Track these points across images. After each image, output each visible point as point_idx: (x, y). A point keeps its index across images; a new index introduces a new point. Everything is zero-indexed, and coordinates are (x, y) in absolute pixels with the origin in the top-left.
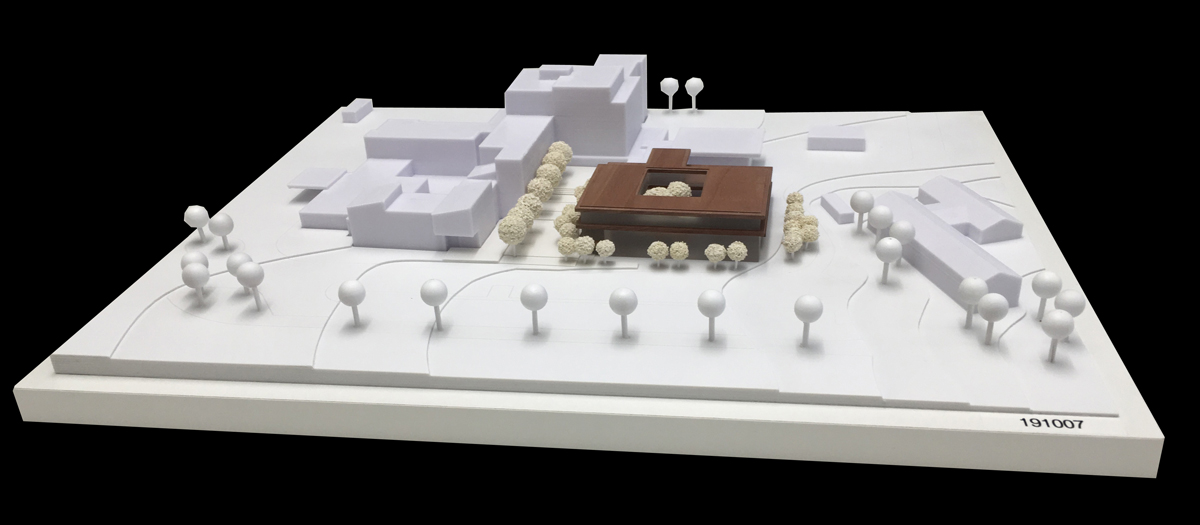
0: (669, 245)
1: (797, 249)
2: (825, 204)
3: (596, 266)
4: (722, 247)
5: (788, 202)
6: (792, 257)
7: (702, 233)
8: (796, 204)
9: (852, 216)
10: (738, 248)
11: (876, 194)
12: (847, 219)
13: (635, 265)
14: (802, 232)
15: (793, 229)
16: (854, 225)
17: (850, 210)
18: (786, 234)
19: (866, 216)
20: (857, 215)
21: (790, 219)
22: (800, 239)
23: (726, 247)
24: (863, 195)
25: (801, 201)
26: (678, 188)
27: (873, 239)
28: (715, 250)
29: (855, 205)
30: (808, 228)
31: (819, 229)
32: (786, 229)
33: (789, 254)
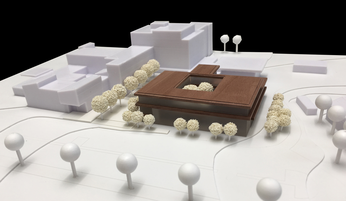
0: (187, 121)
1: (273, 131)
2: (298, 102)
3: (143, 130)
4: (220, 125)
5: (273, 99)
6: (270, 136)
7: (209, 115)
8: (279, 101)
9: (316, 110)
10: (231, 127)
11: (334, 98)
12: (312, 113)
13: (166, 131)
14: (279, 119)
15: (273, 116)
16: (317, 117)
17: (315, 107)
18: (267, 120)
19: (325, 111)
20: (319, 111)
21: (272, 110)
22: (276, 124)
23: (223, 126)
24: (325, 98)
25: (282, 99)
26: (205, 86)
27: (330, 127)
28: (215, 127)
29: (318, 104)
30: (283, 117)
31: (291, 118)
32: (268, 116)
33: (268, 134)
